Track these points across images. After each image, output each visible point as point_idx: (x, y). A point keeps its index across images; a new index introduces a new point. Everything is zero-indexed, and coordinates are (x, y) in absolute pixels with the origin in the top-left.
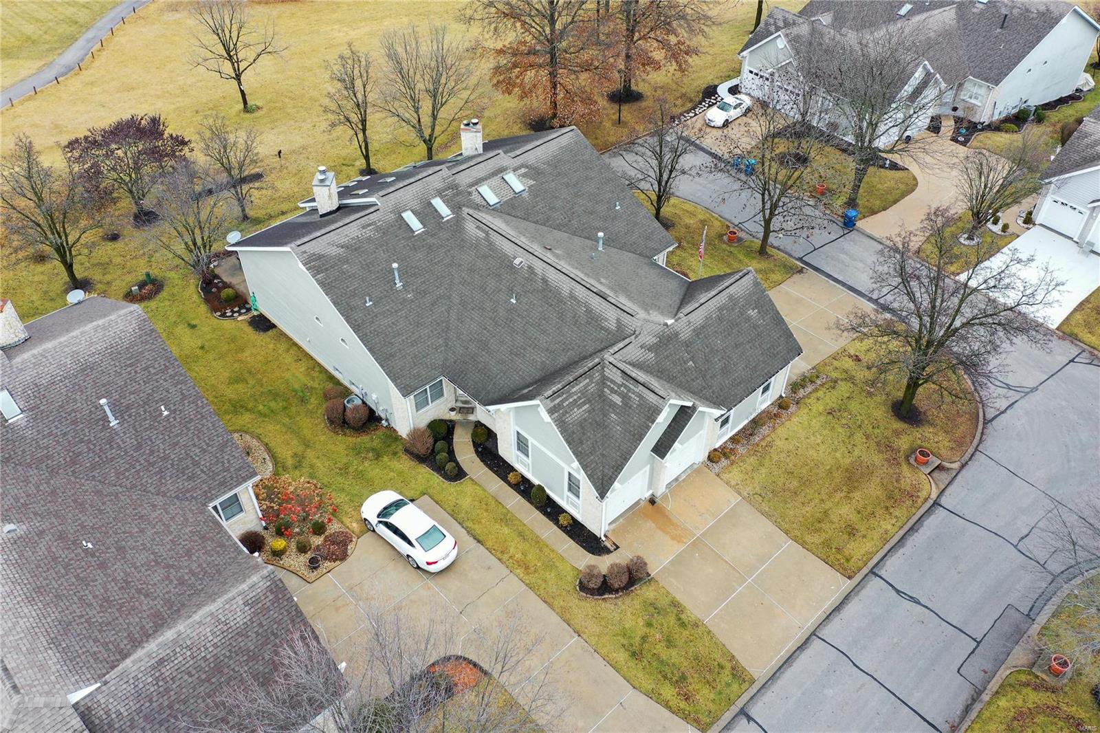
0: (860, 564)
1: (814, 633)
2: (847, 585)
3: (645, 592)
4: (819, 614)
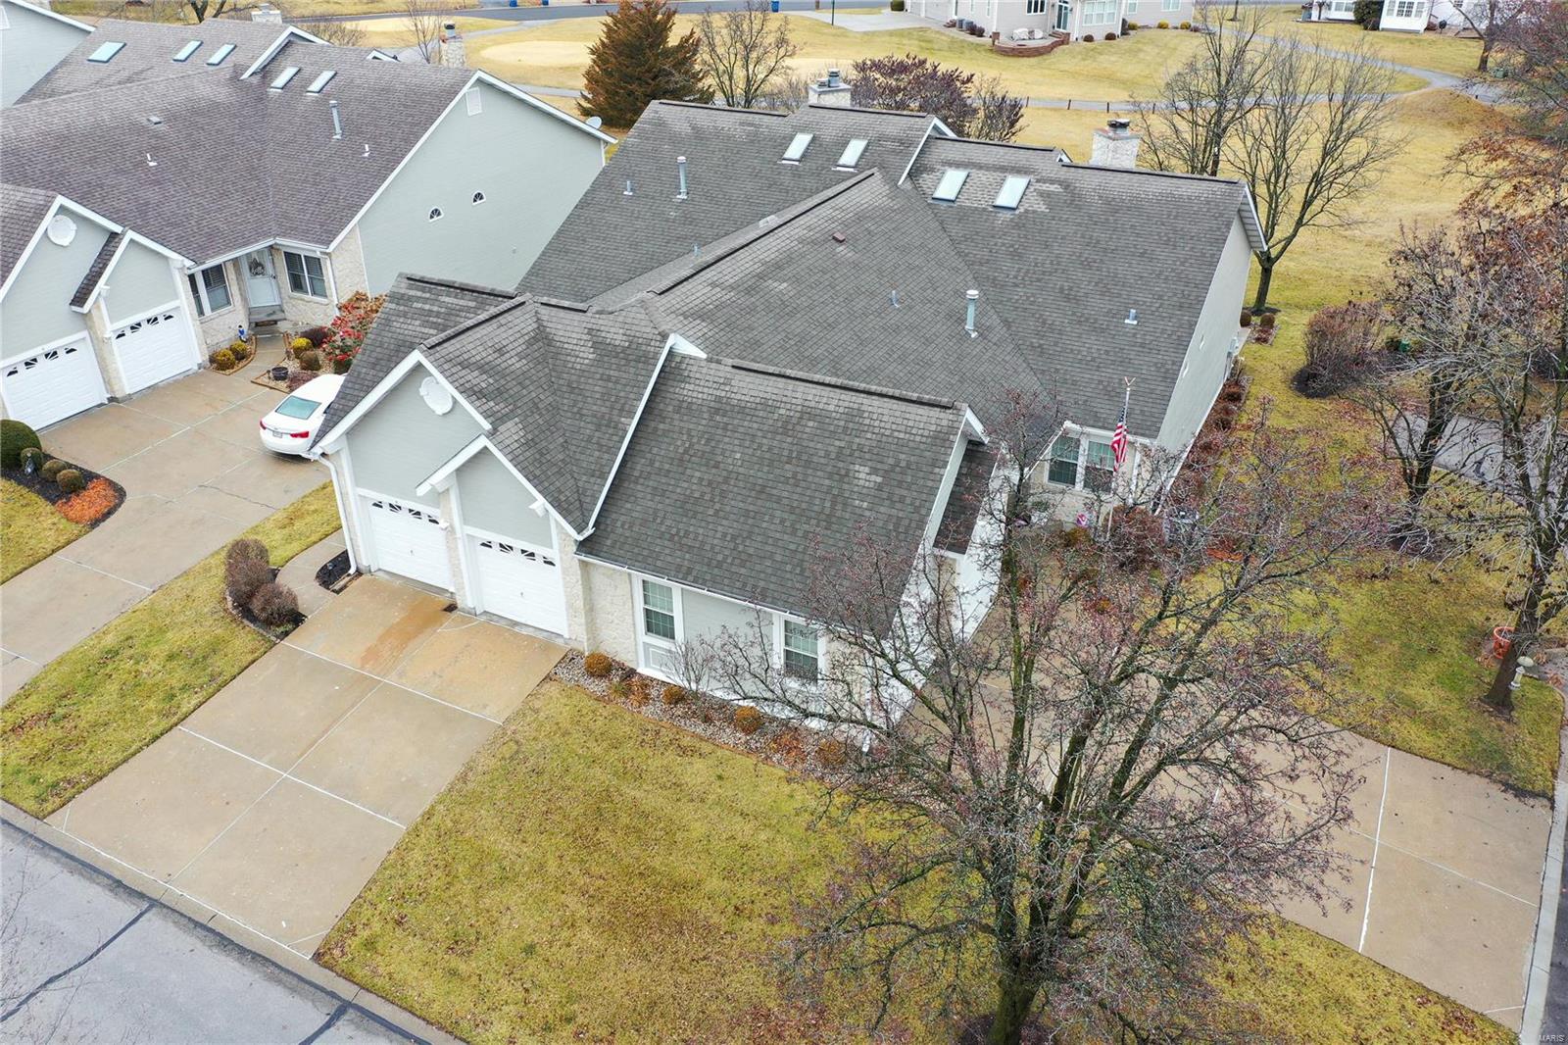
1: (154, 903)
2: (299, 956)
4: (201, 902)
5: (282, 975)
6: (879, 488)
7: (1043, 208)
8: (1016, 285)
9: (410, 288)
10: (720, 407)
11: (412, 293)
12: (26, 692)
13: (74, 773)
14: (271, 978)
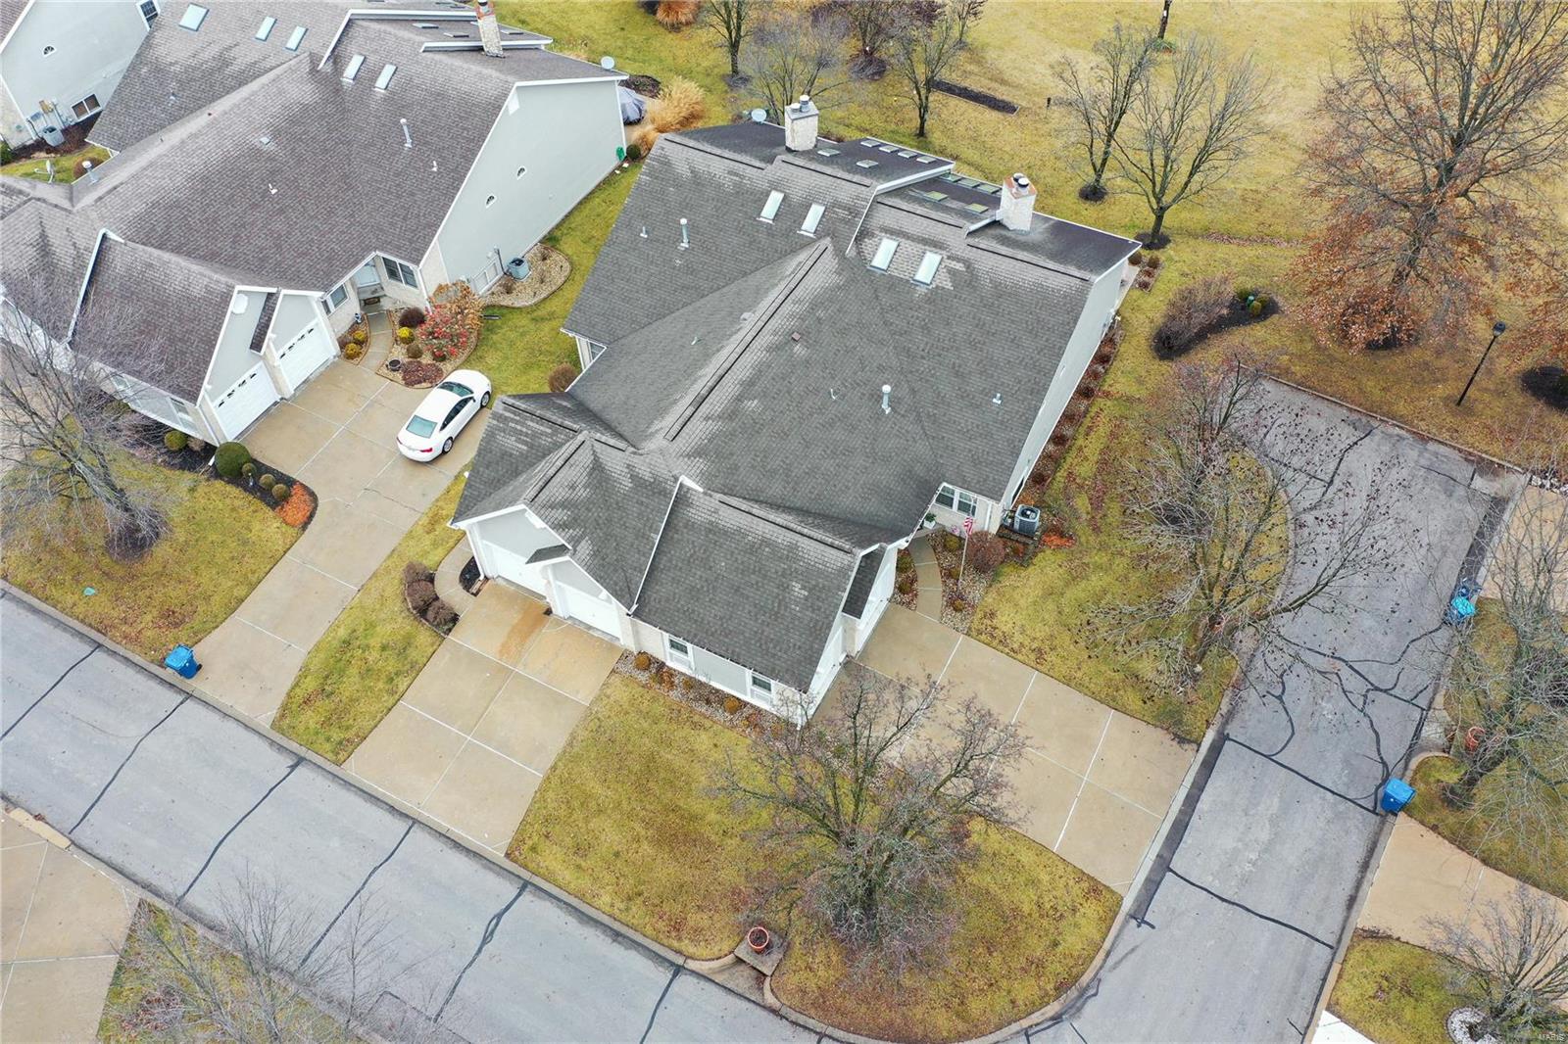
0: (532, 866)
1: (415, 821)
2: (498, 855)
3: (424, 636)
4: (443, 824)
5: (491, 865)
6: (806, 599)
7: (949, 286)
8: (923, 358)
9: (505, 409)
10: (712, 529)
11: (507, 414)
12: (305, 671)
13: (350, 734)
14: (485, 867)
